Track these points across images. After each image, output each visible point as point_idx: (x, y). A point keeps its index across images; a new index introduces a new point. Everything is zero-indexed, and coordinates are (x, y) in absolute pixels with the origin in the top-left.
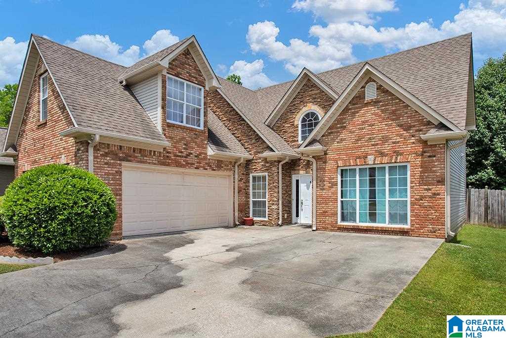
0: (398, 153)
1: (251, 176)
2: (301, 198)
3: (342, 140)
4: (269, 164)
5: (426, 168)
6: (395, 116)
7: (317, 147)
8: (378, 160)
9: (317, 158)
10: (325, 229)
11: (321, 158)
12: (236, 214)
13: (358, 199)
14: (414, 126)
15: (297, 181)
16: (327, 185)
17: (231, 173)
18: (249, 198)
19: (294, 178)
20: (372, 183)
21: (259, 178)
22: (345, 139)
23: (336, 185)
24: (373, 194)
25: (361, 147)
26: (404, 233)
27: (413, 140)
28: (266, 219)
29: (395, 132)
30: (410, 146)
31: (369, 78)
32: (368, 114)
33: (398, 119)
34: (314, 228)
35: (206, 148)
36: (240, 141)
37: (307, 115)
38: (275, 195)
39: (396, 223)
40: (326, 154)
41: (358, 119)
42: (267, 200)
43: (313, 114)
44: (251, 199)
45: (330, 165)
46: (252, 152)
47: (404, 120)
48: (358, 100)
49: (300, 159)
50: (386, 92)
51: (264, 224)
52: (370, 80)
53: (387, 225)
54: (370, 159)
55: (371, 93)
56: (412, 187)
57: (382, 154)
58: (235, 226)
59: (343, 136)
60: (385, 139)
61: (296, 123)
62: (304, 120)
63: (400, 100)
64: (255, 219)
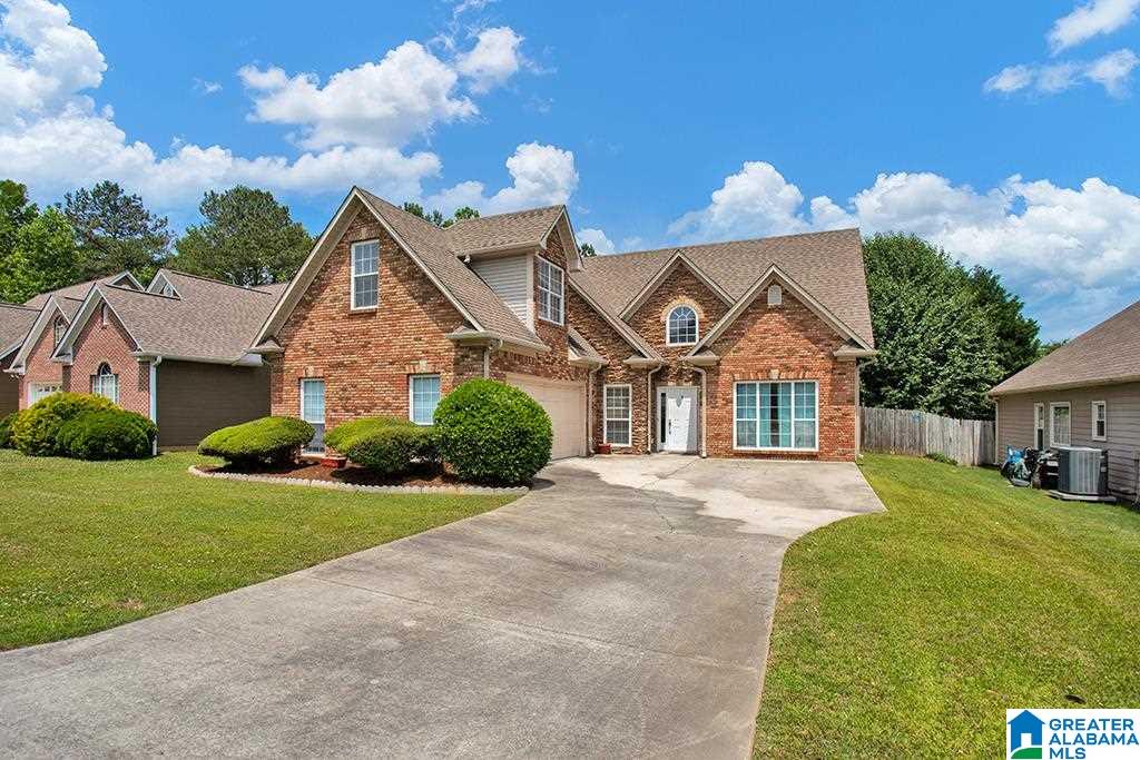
0: (806, 369)
1: (605, 387)
2: (669, 417)
3: (740, 349)
4: (634, 373)
5: (835, 386)
6: (802, 326)
7: (710, 356)
8: (783, 375)
9: (708, 369)
10: (718, 455)
11: (713, 369)
12: (590, 439)
13: (758, 419)
14: (823, 340)
15: (663, 395)
16: (720, 402)
17: (583, 383)
18: (602, 417)
19: (660, 390)
20: (774, 401)
21: (618, 390)
22: (743, 349)
23: (732, 402)
24: (774, 414)
25: (763, 359)
26: (812, 456)
27: (822, 355)
28: (630, 445)
29: (802, 346)
30: (819, 361)
31: (774, 280)
32: (772, 321)
33: (806, 330)
34: (704, 455)
35: (566, 351)
36: (587, 339)
37: (679, 310)
38: (644, 413)
39: (802, 446)
40: (718, 364)
41: (760, 327)
42: (630, 419)
43: (686, 310)
44: (606, 419)
45: (724, 377)
46: (608, 355)
47: (812, 332)
48: (759, 304)
49: (668, 367)
50: (793, 299)
51: (626, 452)
52: (774, 282)
53: (793, 449)
54: (774, 374)
55: (775, 298)
56: (820, 407)
57: (788, 369)
58: (589, 455)
59: (740, 344)
60: (791, 352)
61: (662, 319)
62: (673, 316)
63: (809, 310)
64: (613, 445)
